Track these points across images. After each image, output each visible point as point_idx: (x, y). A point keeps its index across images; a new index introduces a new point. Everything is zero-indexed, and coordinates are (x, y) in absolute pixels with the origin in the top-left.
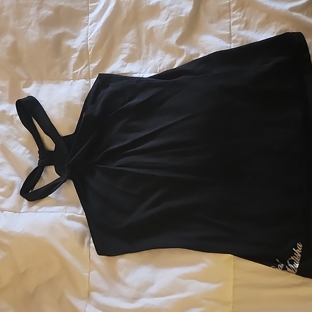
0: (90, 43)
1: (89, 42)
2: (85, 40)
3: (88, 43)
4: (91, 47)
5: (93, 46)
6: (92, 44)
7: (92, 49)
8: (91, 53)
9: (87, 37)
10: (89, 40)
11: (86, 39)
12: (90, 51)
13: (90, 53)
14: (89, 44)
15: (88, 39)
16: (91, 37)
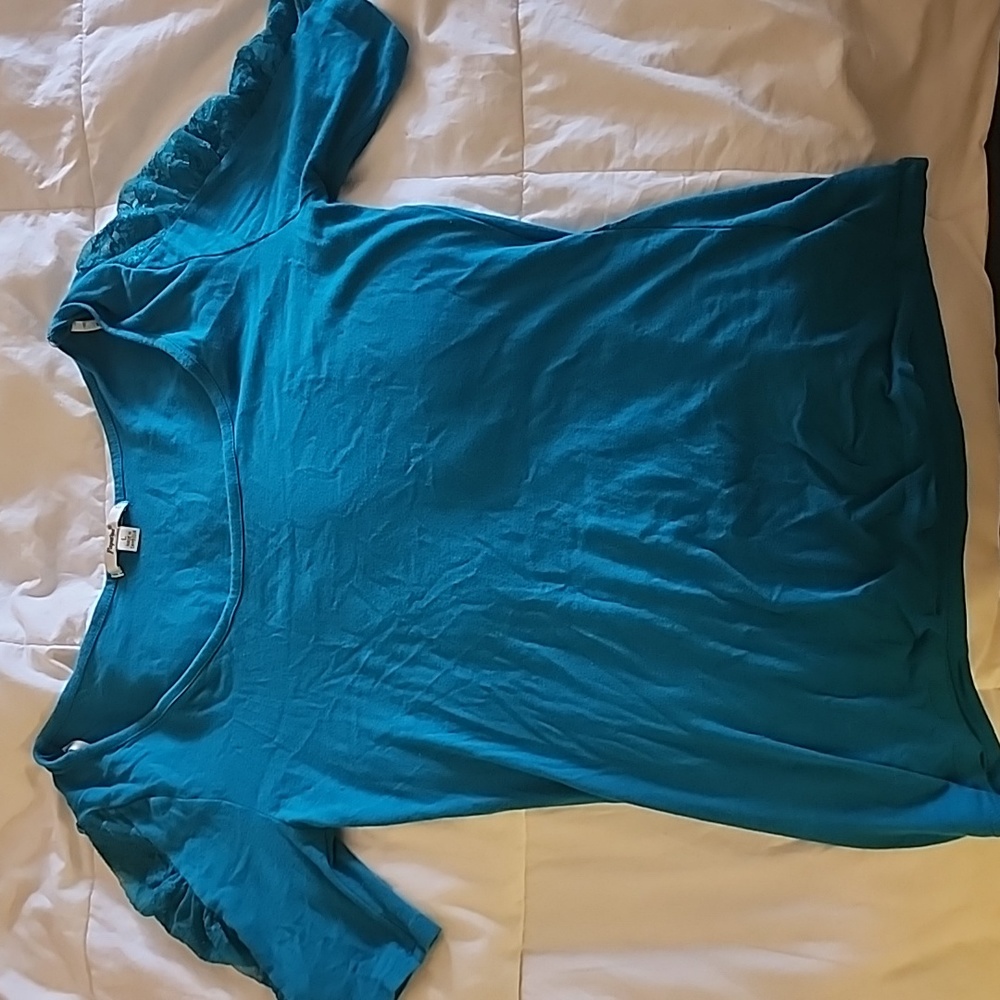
0: (89, 91)
1: (85, 88)
2: (73, 81)
3: (82, 92)
4: (91, 104)
5: (96, 101)
6: (93, 95)
7: (93, 110)
8: (89, 125)
9: (79, 71)
10: (85, 81)
11: (75, 77)
12: (87, 116)
13: (87, 123)
14: (85, 94)
15: (80, 79)
16: (92, 72)
